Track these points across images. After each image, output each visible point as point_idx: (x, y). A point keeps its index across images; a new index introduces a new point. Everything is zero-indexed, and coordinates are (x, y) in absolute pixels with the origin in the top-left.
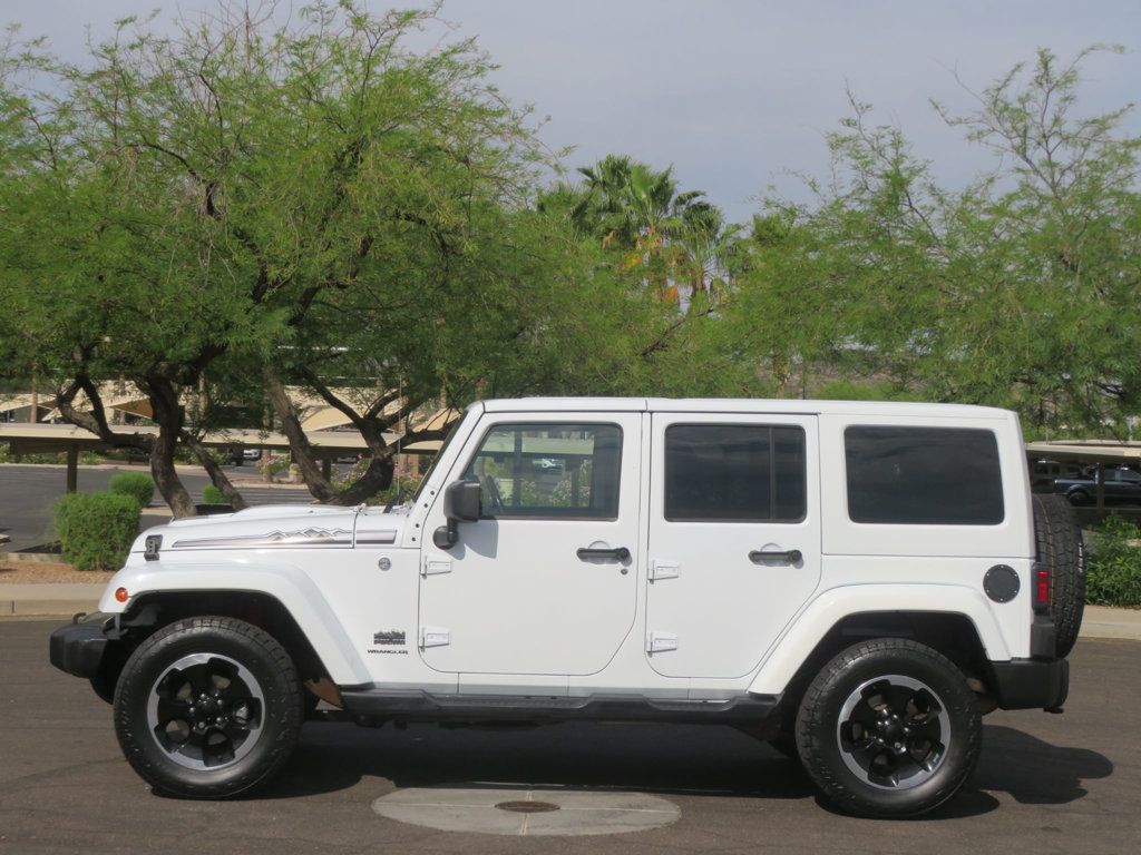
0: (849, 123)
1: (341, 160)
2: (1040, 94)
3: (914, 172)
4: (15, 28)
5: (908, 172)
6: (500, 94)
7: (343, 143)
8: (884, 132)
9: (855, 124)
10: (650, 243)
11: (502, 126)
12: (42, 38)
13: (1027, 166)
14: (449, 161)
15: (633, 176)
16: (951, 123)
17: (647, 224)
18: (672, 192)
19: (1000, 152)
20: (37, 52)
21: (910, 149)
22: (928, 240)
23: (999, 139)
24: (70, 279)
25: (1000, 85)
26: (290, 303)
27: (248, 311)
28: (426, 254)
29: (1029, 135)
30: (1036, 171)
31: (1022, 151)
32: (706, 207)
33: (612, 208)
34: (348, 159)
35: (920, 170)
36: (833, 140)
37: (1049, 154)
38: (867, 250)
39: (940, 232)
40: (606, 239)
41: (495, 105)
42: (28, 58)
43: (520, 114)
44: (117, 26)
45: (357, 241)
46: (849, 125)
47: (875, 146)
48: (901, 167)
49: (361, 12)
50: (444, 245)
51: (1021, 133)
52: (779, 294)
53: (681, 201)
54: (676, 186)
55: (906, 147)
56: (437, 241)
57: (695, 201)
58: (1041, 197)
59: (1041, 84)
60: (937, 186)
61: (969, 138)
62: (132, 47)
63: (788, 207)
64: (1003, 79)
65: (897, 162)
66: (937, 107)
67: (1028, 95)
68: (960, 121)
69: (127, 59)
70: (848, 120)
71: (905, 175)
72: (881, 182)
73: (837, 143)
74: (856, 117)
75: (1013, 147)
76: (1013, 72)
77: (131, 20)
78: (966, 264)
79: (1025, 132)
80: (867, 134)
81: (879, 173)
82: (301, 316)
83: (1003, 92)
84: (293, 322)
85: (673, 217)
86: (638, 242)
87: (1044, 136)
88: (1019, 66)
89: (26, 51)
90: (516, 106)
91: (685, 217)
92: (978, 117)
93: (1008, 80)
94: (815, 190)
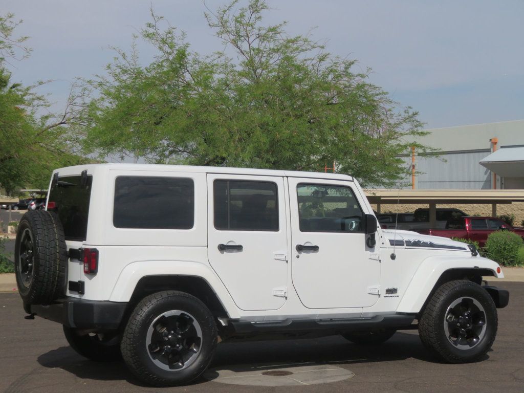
0: (149, 25)
9: (153, 26)
25: (226, 8)
37: (250, 45)
61: (218, 33)
64: (228, 5)
65: (172, 47)
70: (149, 24)
79: (238, 33)
80: (159, 32)
93: (230, 7)
94: (125, 58)
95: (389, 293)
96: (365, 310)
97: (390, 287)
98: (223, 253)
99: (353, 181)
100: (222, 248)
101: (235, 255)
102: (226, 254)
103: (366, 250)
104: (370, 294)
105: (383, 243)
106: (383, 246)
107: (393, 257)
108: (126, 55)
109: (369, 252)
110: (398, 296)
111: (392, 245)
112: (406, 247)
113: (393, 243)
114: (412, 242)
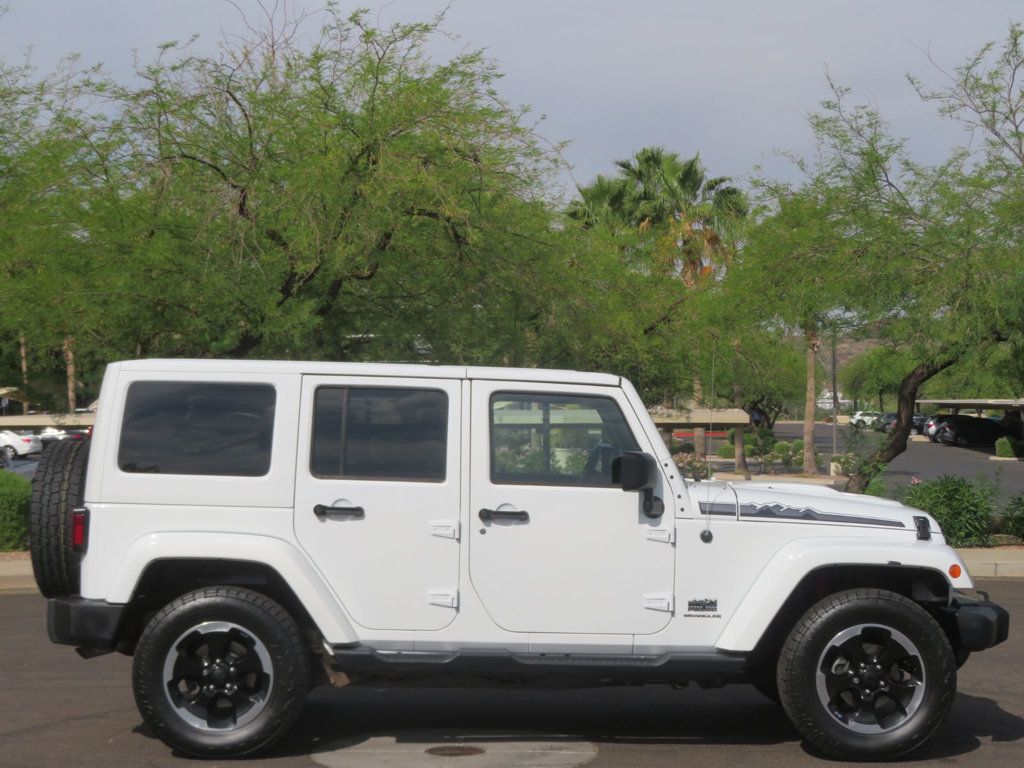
0: (828, 105)
1: (355, 162)
2: (1008, 71)
3: (892, 149)
4: (76, 57)
5: (886, 149)
6: (499, 97)
7: (357, 148)
8: (862, 112)
9: (835, 107)
10: (683, 228)
11: (502, 126)
12: (100, 65)
13: (995, 138)
14: (454, 159)
15: (665, 166)
16: (925, 98)
17: (680, 210)
18: (701, 180)
19: (970, 126)
20: (96, 79)
21: (887, 129)
22: (904, 212)
23: (969, 114)
24: (121, 281)
25: (971, 63)
26: (319, 295)
27: (280, 304)
28: (442, 245)
29: (997, 109)
30: (1005, 143)
31: (991, 125)
32: (733, 192)
33: (647, 196)
34: (362, 161)
35: (897, 148)
36: (815, 121)
37: (1017, 127)
38: (848, 224)
39: (916, 203)
40: (643, 224)
41: (496, 107)
42: (87, 84)
43: (517, 114)
44: (161, 50)
45: (373, 236)
46: (829, 107)
47: (854, 126)
48: (879, 144)
49: (370, 27)
50: (457, 236)
51: (990, 108)
52: (765, 268)
53: (711, 187)
54: (706, 173)
55: (883, 126)
56: (451, 232)
57: (724, 186)
58: (1007, 167)
59: (1008, 61)
60: (910, 161)
61: (941, 111)
62: (174, 69)
63: (772, 186)
64: (974, 57)
65: (872, 142)
66: (912, 82)
67: (996, 72)
68: (933, 96)
69: (168, 81)
70: (828, 103)
71: (881, 152)
72: (858, 160)
73: (819, 125)
74: (835, 100)
75: (982, 120)
76: (983, 51)
77: (173, 45)
78: (937, 232)
79: (994, 107)
80: (846, 115)
81: (857, 150)
82: (329, 306)
83: (974, 71)
84: (322, 312)
85: (703, 202)
86: (672, 227)
87: (1011, 111)
88: (989, 45)
89: (85, 77)
90: (514, 107)
91: (715, 202)
92: (949, 92)
93: (978, 59)
94: (803, 169)
95: (696, 610)
96: (640, 641)
97: (700, 598)
98: (323, 521)
99: (619, 386)
100: (322, 512)
101: (349, 524)
102: (331, 524)
103: (641, 522)
104: (648, 608)
105: (682, 510)
106: (683, 514)
107: (707, 537)
108: (805, 162)
109: (647, 526)
110: (719, 616)
111: (703, 512)
112: (741, 518)
113: (708, 509)
114: (759, 507)
